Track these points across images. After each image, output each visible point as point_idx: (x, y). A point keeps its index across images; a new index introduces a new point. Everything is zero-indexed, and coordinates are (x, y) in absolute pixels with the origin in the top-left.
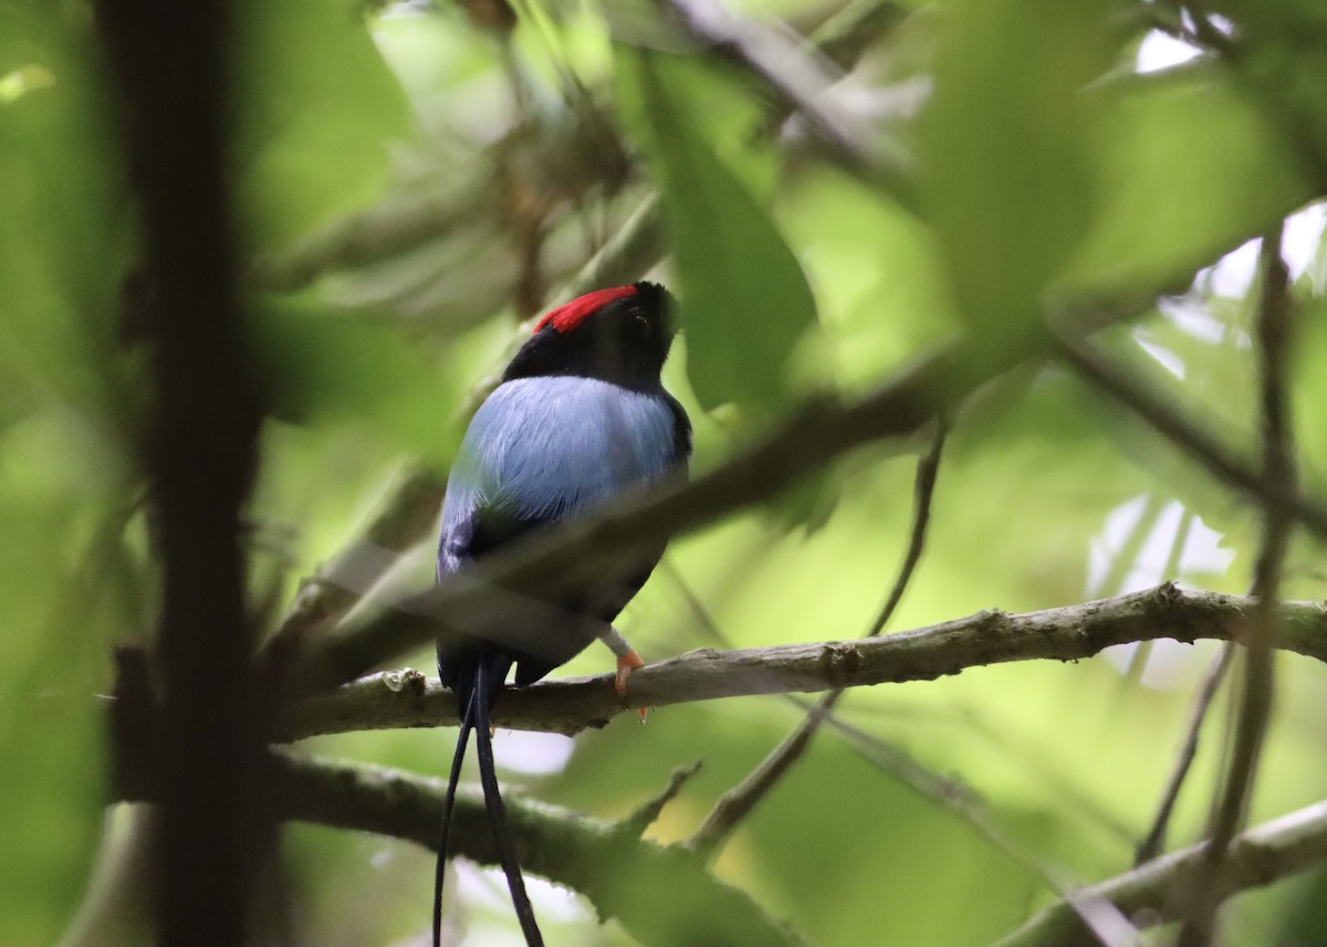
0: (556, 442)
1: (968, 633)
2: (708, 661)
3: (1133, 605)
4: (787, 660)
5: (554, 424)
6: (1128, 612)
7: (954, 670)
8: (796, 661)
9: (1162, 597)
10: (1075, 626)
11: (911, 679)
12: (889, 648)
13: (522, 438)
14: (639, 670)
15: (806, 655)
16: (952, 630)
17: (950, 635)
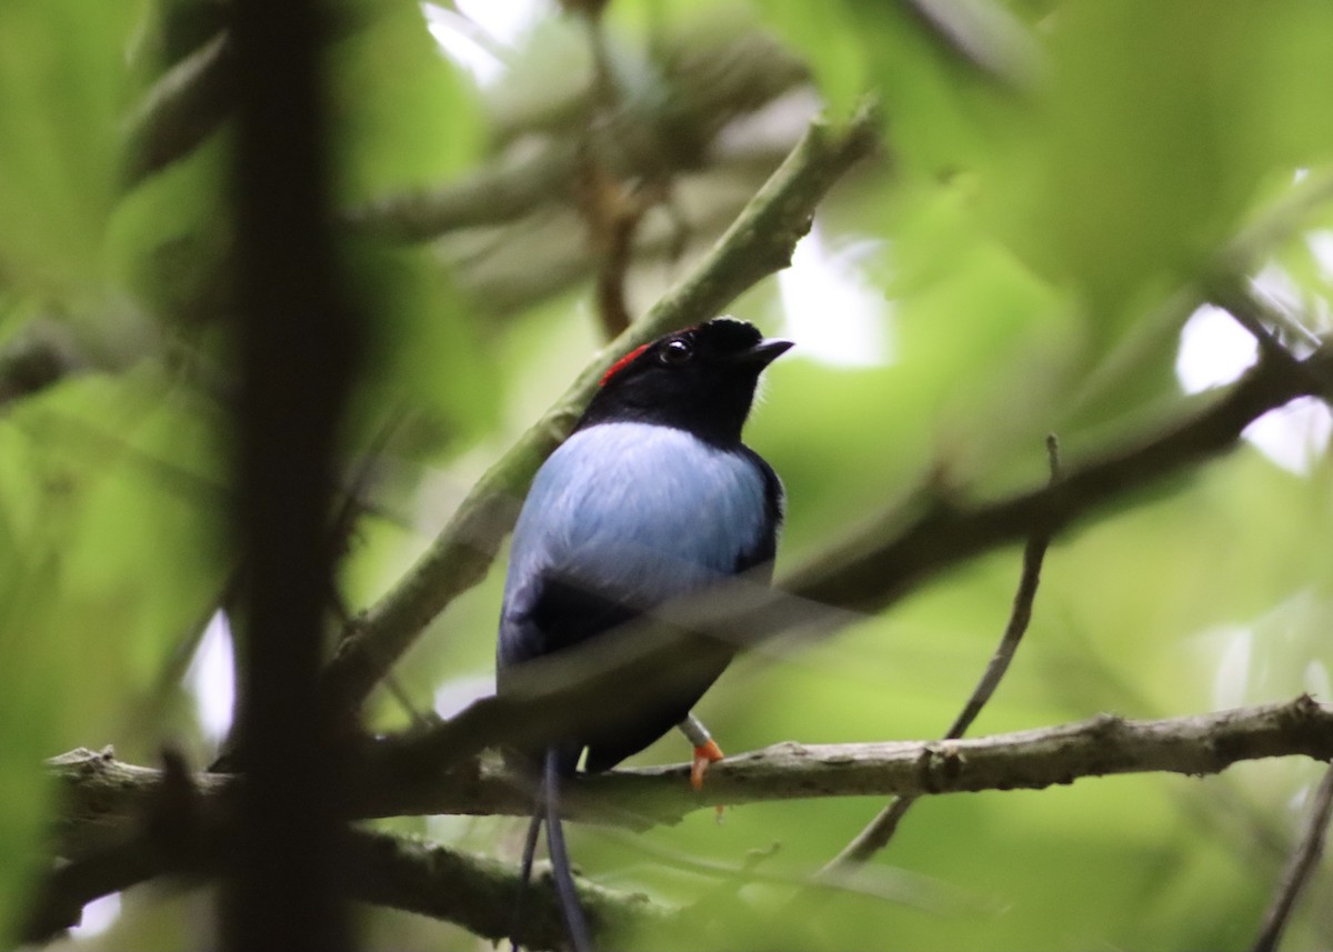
0: (634, 498)
1: (1083, 740)
2: (794, 757)
3: (1266, 718)
4: (881, 760)
5: (629, 479)
6: (1260, 726)
7: (1067, 780)
8: (891, 762)
9: (1298, 711)
10: (1202, 739)
11: (1018, 787)
12: (994, 752)
13: (593, 496)
14: (719, 762)
15: (902, 756)
16: (1064, 736)
17: (1062, 741)
